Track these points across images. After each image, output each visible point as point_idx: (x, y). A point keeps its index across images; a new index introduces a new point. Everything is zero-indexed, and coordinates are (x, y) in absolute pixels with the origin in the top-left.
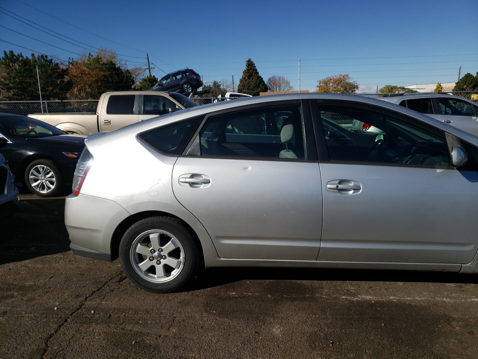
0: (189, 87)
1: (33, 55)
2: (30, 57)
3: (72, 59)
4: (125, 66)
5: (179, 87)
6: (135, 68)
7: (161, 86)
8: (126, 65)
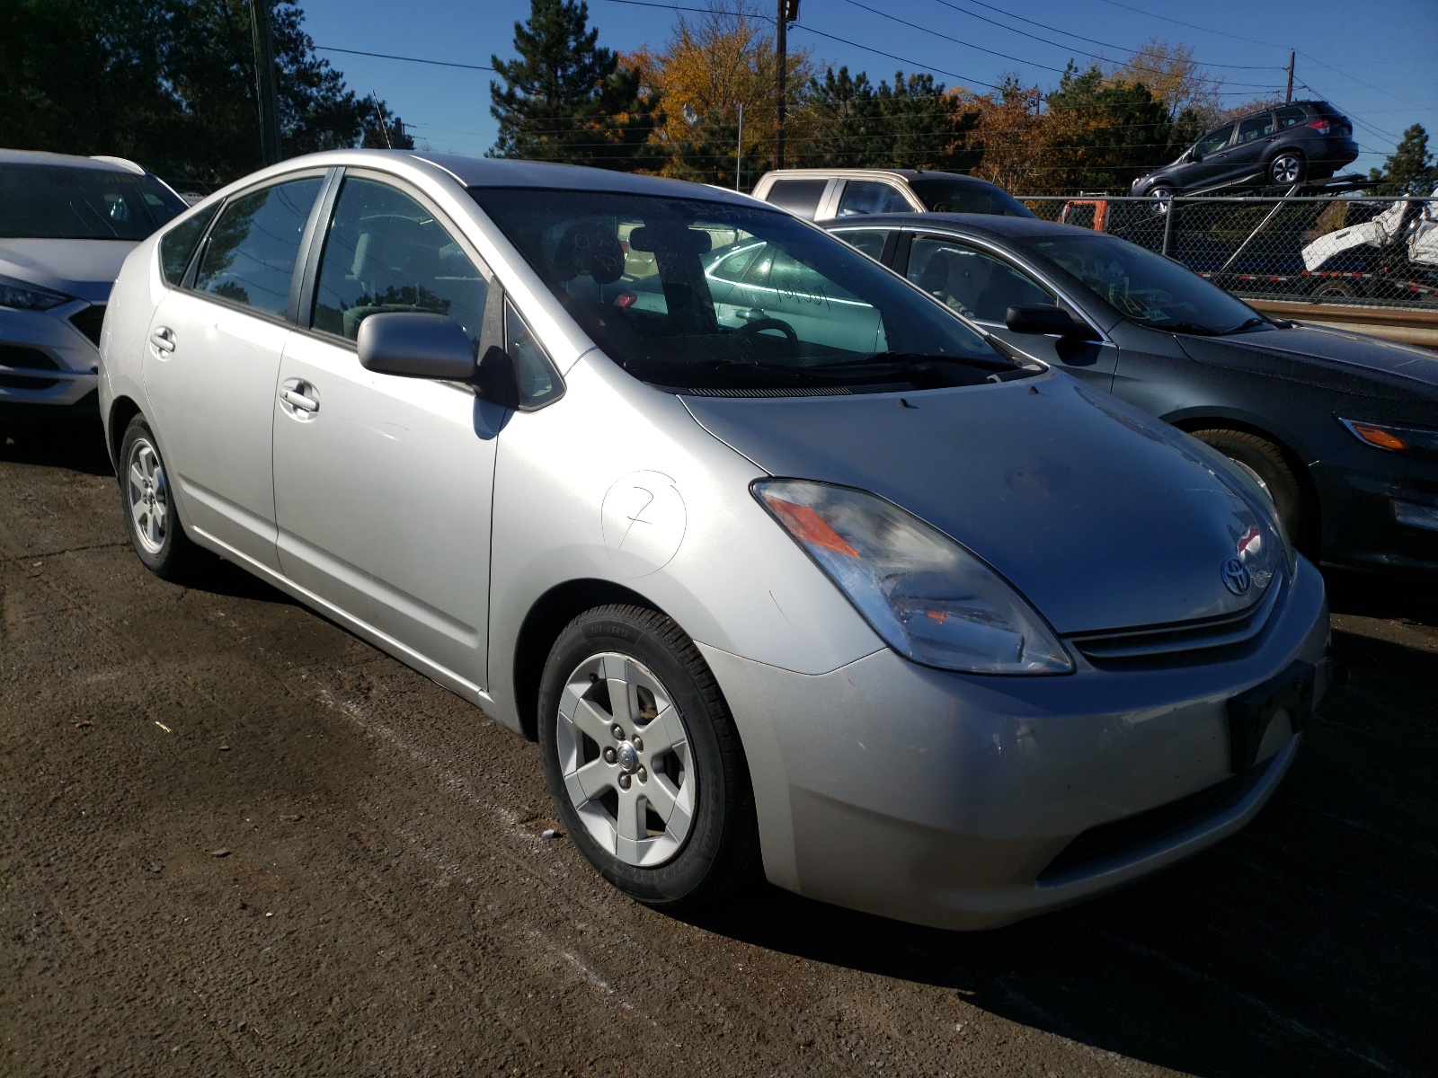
0: (1290, 164)
1: (899, 75)
2: (892, 84)
3: (1013, 83)
4: (1212, 97)
5: (1256, 166)
6: (1254, 103)
7: (1194, 163)
8: (1216, 94)
